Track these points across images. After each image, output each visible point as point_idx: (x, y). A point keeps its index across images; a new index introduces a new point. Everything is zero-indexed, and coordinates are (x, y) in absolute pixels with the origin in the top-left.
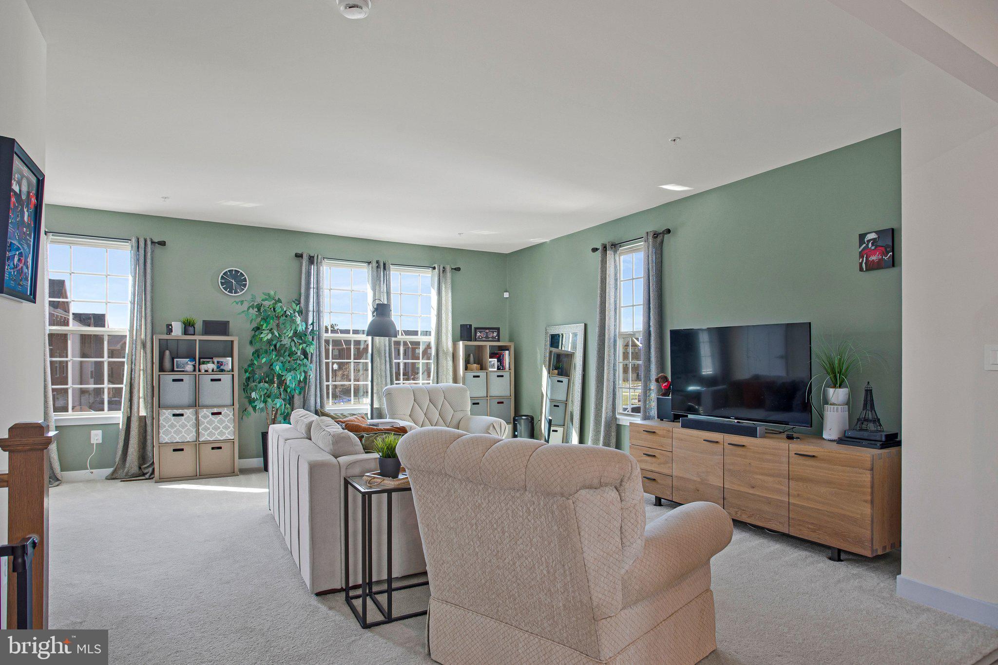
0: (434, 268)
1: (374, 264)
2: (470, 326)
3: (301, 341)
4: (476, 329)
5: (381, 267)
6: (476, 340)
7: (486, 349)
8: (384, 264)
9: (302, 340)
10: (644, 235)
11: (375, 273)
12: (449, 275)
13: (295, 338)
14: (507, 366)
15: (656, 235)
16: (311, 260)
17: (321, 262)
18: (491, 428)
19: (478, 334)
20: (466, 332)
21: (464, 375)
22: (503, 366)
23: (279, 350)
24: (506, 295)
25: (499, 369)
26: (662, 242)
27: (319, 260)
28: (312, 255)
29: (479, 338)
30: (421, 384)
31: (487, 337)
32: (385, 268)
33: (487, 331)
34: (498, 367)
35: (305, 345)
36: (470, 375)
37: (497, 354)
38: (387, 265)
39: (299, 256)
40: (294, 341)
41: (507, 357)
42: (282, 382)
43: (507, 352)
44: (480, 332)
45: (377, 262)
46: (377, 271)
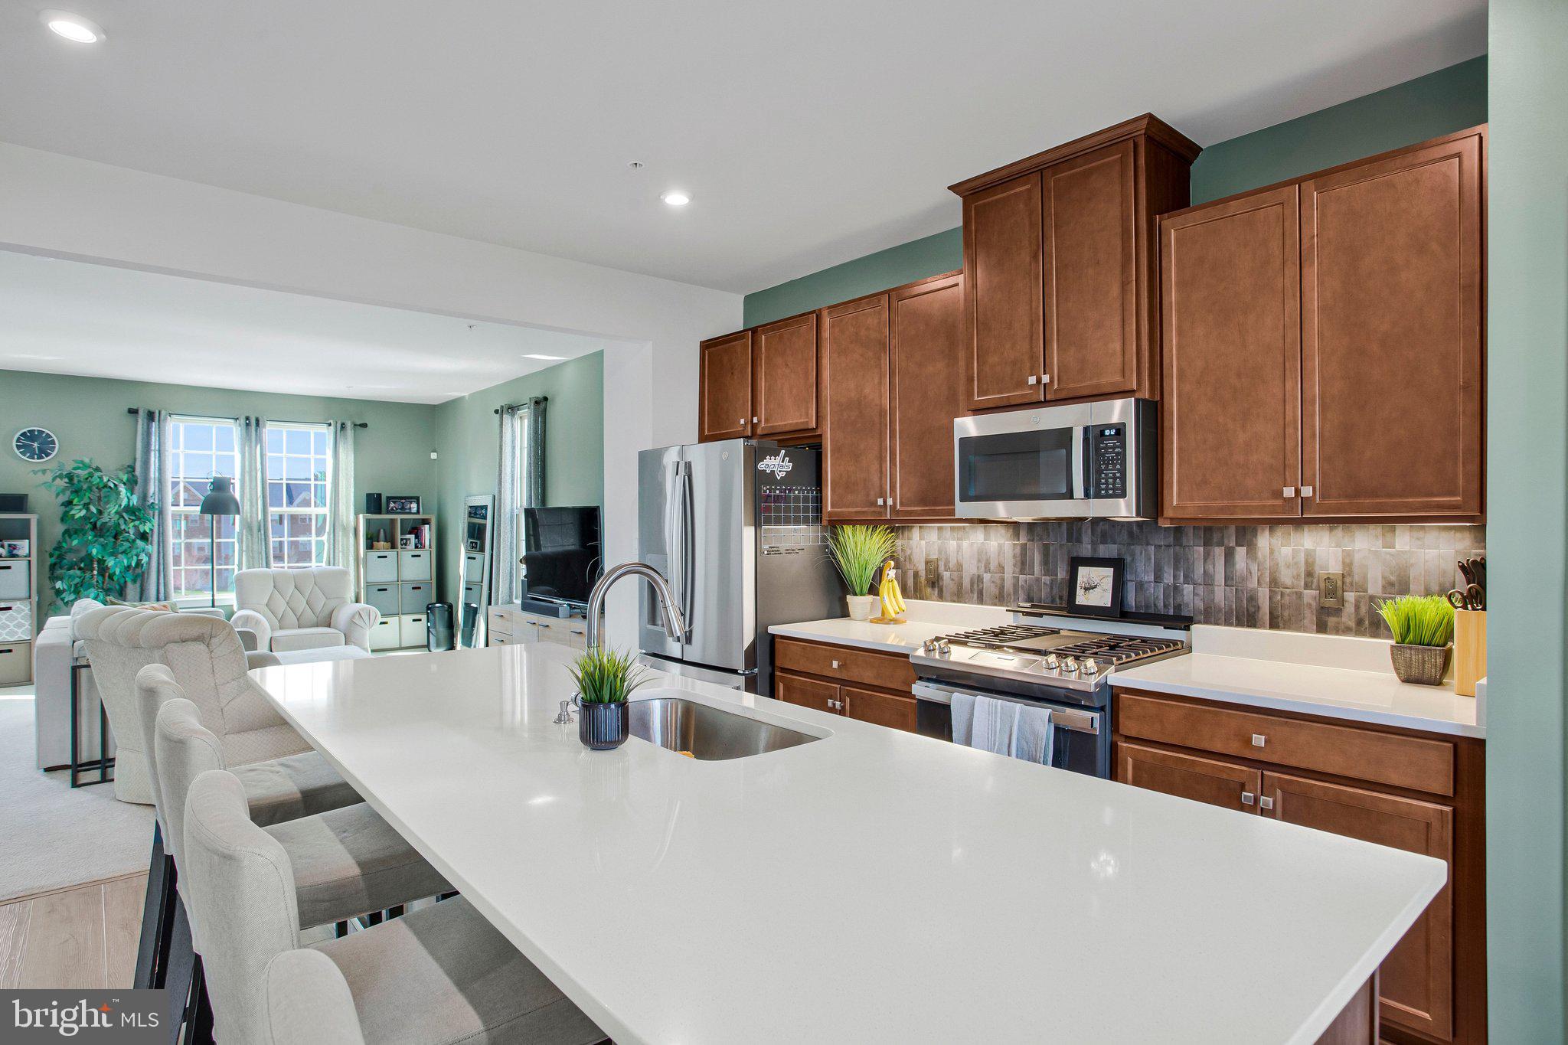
0: (330, 425)
1: (243, 421)
2: (379, 495)
3: (134, 518)
4: (389, 499)
5: (252, 424)
6: (388, 512)
7: (397, 523)
8: (257, 420)
9: (136, 515)
10: (528, 402)
11: (244, 431)
12: (350, 432)
13: (125, 515)
14: (427, 543)
15: (537, 403)
16: (151, 416)
17: (166, 419)
18: (357, 616)
19: (392, 505)
20: (374, 503)
21: (365, 555)
22: (421, 544)
23: (98, 530)
24: (434, 456)
25: (416, 547)
26: (545, 410)
27: (162, 417)
28: (152, 409)
29: (392, 509)
30: (286, 568)
31: (403, 508)
32: (258, 424)
33: (403, 501)
34: (416, 544)
35: (137, 523)
36: (373, 555)
37: (415, 530)
38: (260, 421)
39: (133, 412)
40: (124, 518)
41: (428, 533)
42: (103, 570)
43: (427, 527)
44: (394, 502)
45: (247, 418)
46: (247, 429)
